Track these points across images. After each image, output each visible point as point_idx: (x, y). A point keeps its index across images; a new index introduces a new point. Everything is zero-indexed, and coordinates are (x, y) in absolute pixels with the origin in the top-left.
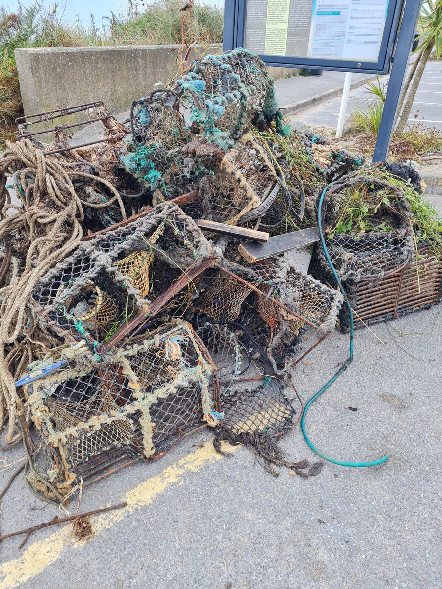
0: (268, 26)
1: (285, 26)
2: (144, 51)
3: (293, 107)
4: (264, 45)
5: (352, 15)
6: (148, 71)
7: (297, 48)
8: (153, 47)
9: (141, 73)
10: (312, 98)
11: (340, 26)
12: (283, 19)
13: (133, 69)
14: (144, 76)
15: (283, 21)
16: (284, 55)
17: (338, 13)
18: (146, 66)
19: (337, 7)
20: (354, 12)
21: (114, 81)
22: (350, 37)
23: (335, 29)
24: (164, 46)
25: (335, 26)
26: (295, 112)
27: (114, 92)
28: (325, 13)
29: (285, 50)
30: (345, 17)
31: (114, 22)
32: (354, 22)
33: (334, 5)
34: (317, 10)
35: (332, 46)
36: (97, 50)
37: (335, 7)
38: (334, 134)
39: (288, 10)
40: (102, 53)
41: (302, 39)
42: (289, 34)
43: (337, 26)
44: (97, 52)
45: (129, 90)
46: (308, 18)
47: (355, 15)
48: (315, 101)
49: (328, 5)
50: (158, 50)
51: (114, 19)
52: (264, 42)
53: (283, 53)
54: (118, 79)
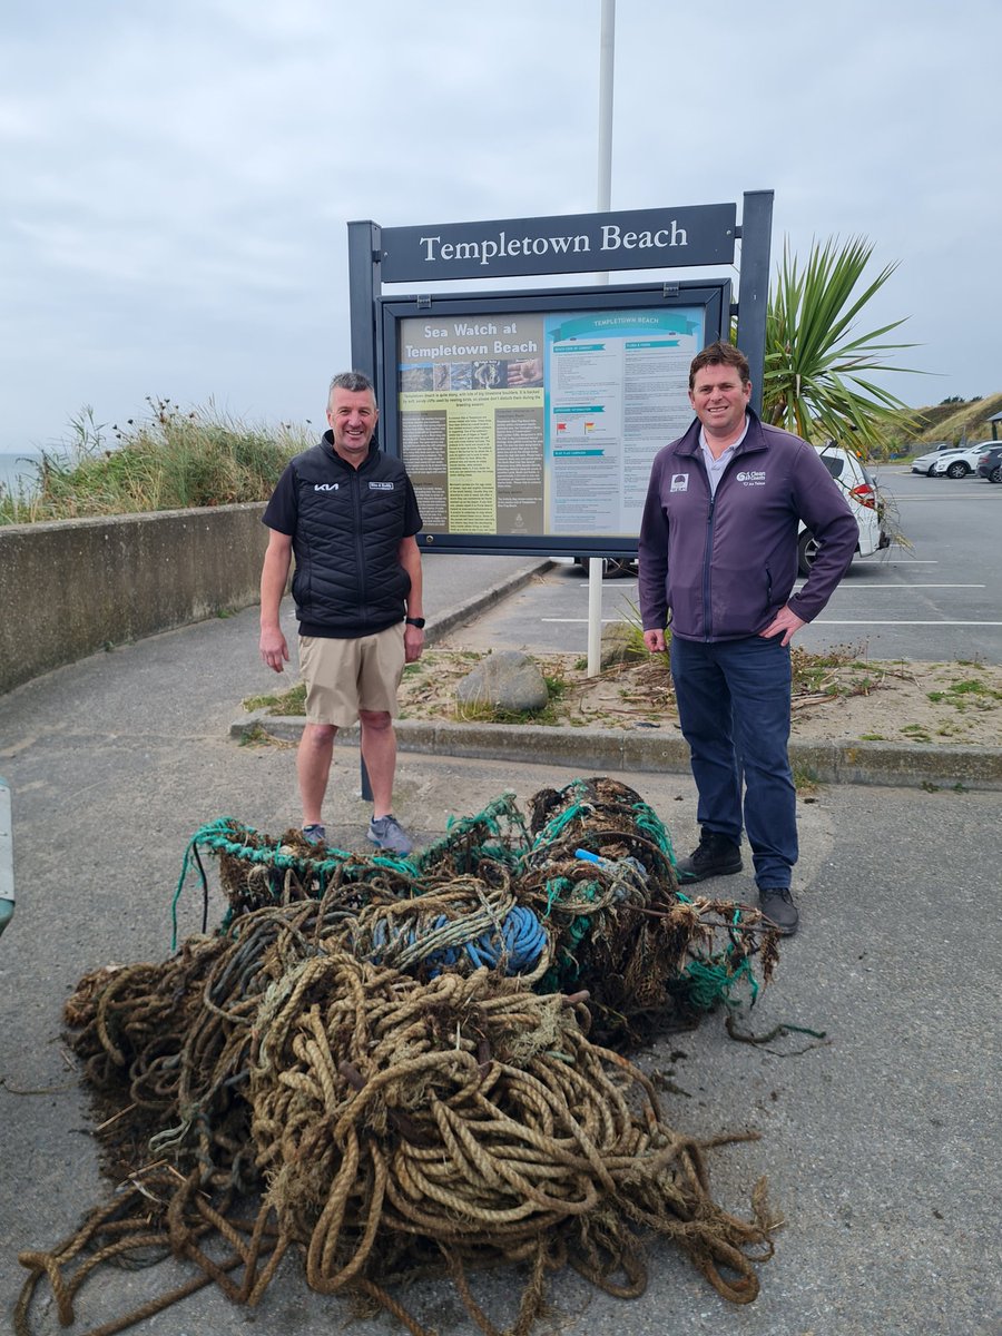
0: (451, 480)
1: (490, 479)
2: (132, 525)
3: (461, 613)
4: (447, 515)
5: (627, 454)
6: (141, 564)
7: (519, 518)
8: (150, 516)
9: (126, 570)
10: (490, 591)
11: (606, 476)
12: (484, 465)
13: (107, 565)
14: (133, 577)
15: (483, 470)
16: (494, 533)
17: (600, 453)
18: (135, 556)
19: (595, 442)
20: (630, 449)
21: (65, 593)
22: (629, 494)
23: (594, 481)
24: (174, 513)
25: (595, 476)
26: (465, 623)
27: (65, 615)
28: (571, 453)
29: (494, 523)
30: (612, 460)
31: (46, 469)
32: (634, 468)
33: (588, 438)
34: (553, 449)
35: (595, 512)
36: (27, 531)
37: (590, 442)
38: (583, 666)
39: (494, 448)
40: (37, 537)
41: (530, 501)
42: (501, 493)
43: (600, 476)
44: (25, 536)
45: (98, 608)
46: (537, 462)
47: (633, 456)
48: (497, 597)
49: (576, 439)
50: (162, 521)
51: (46, 464)
52: (446, 508)
53: (491, 528)
54: (74, 589)
